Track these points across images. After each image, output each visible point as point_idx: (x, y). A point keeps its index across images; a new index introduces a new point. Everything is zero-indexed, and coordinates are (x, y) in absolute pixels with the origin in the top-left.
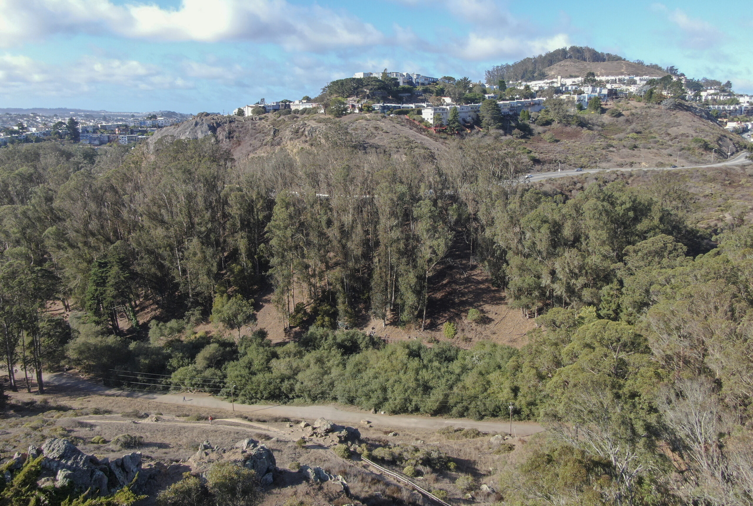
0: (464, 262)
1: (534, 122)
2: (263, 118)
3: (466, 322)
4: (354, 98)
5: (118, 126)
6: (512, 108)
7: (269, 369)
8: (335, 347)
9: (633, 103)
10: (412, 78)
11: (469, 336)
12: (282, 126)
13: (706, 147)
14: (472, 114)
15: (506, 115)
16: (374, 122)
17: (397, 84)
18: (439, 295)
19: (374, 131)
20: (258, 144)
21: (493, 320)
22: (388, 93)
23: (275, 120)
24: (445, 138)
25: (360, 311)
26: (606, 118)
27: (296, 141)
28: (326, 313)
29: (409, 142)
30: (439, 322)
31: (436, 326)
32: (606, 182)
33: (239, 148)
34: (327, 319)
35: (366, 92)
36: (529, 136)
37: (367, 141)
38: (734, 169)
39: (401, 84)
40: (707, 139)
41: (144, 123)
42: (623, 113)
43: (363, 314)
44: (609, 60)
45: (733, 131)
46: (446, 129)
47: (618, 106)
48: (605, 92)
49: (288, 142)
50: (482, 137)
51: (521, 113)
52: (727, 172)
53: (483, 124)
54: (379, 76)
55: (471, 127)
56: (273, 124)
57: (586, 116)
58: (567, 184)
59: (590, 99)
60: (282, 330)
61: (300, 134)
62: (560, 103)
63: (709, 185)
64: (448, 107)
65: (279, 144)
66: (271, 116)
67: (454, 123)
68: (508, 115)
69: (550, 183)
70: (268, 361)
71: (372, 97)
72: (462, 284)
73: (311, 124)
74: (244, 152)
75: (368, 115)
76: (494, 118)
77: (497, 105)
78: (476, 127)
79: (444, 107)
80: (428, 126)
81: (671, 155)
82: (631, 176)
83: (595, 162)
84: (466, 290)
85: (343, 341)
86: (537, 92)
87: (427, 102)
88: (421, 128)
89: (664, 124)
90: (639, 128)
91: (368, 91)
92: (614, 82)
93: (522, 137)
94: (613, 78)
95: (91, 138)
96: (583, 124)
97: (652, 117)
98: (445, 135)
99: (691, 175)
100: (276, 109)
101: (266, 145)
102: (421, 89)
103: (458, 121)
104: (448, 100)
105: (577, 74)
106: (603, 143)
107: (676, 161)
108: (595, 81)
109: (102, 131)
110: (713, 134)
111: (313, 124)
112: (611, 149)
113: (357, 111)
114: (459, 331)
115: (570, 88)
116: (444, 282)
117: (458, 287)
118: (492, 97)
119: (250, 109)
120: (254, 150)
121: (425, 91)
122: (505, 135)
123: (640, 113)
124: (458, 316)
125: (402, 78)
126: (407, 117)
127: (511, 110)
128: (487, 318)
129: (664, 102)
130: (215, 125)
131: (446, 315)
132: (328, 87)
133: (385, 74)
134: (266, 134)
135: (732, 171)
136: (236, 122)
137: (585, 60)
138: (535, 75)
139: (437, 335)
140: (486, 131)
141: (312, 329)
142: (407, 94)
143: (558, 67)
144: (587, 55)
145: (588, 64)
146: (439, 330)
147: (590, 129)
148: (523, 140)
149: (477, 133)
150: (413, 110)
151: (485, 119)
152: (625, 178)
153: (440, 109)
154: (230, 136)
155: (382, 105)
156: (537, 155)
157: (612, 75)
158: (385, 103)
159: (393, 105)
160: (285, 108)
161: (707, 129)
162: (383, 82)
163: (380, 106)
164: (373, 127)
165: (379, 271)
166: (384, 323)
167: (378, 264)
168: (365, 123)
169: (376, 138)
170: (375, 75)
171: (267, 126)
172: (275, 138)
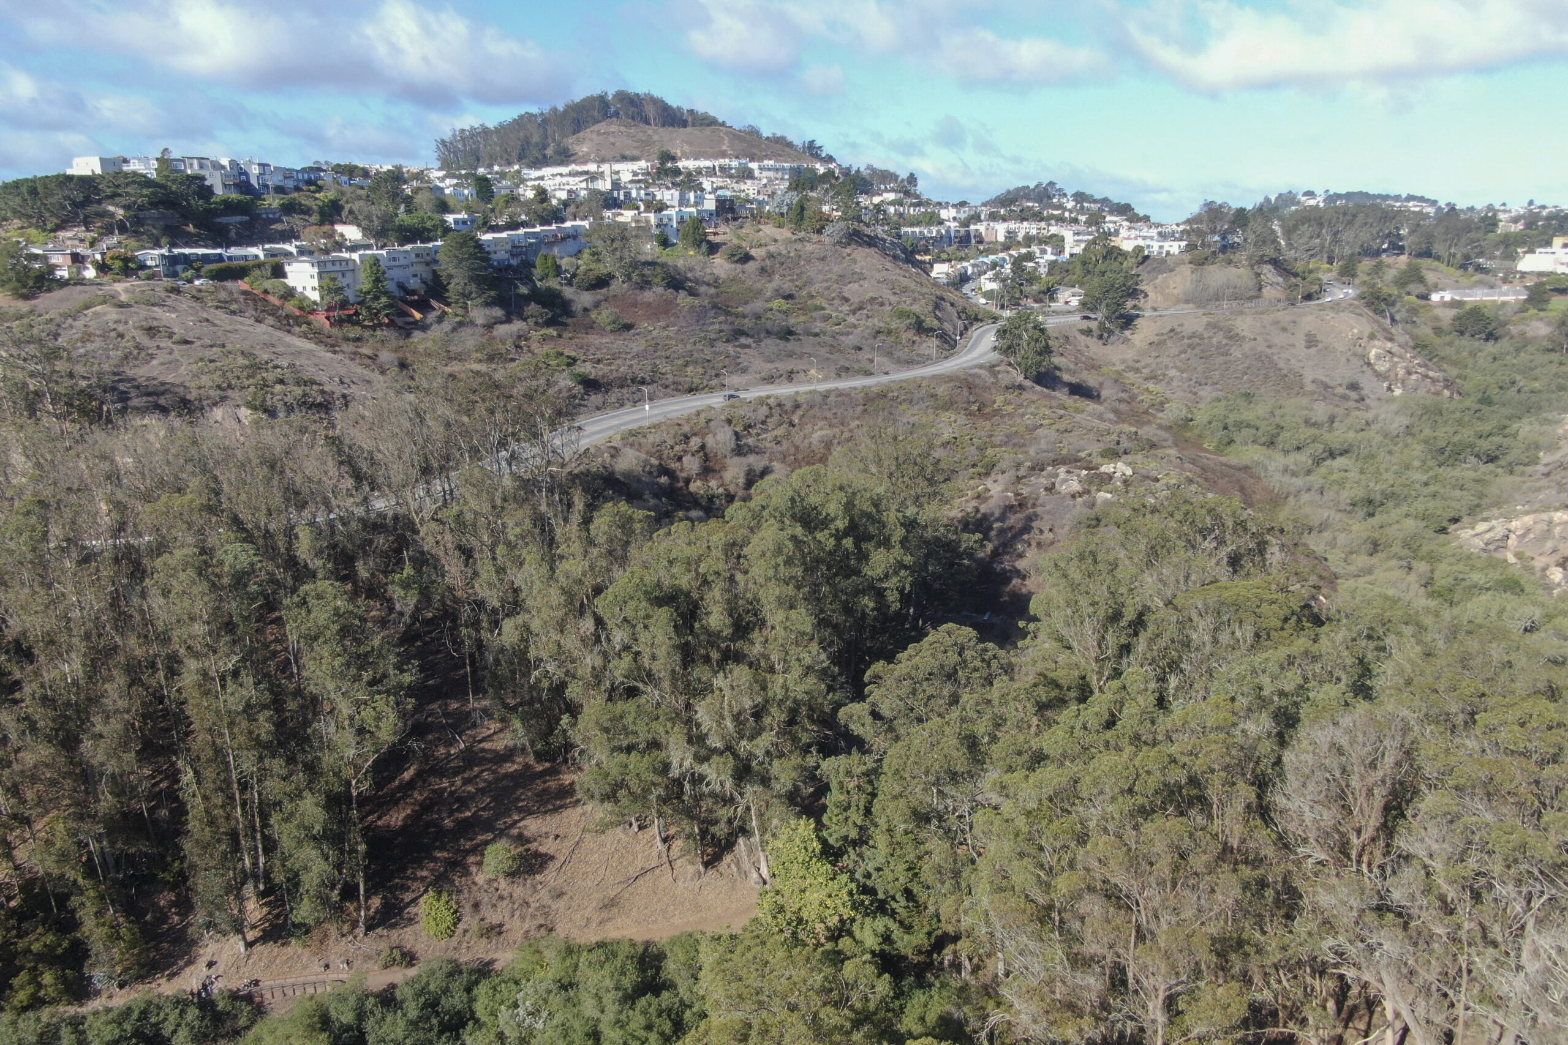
0: (454, 705)
1: (570, 283)
3: (480, 879)
4: (80, 231)
6: (515, 249)
9: (768, 230)
10: (246, 174)
11: (494, 918)
13: (920, 328)
14: (420, 269)
15: (504, 268)
16: (143, 312)
17: (206, 192)
18: (396, 818)
19: (145, 341)
21: (552, 858)
22: (183, 216)
24: (358, 339)
26: (720, 265)
28: (45, 958)
29: (256, 367)
30: (408, 897)
31: (401, 910)
32: (750, 426)
34: (48, 976)
35: (112, 215)
36: (564, 319)
37: (128, 371)
38: (979, 377)
39: (219, 191)
40: (916, 308)
42: (753, 252)
43: (172, 928)
44: (694, 125)
45: (948, 284)
46: (357, 314)
47: (739, 237)
48: (710, 204)
50: (454, 330)
51: (538, 262)
52: (966, 383)
53: (452, 295)
54: (148, 168)
55: (423, 306)
57: (680, 263)
58: (670, 442)
59: (681, 221)
62: (621, 236)
63: (946, 416)
64: (355, 256)
67: (376, 298)
68: (509, 267)
69: (632, 445)
71: (132, 227)
72: (457, 772)
75: (122, 288)
76: (477, 280)
77: (479, 245)
78: (434, 303)
79: (346, 255)
80: (307, 309)
81: (860, 349)
82: (797, 406)
83: (717, 375)
84: (470, 788)
86: (566, 204)
87: (297, 238)
88: (287, 316)
89: (834, 277)
90: (787, 287)
91: (121, 212)
92: (711, 172)
93: (549, 323)
94: (708, 163)
96: (676, 282)
97: (809, 261)
98: (354, 332)
99: (908, 397)
102: (276, 204)
103: (386, 293)
104: (351, 233)
105: (636, 153)
106: (724, 327)
107: (871, 361)
108: (677, 172)
110: (923, 295)
112: (743, 340)
113: (90, 273)
114: (467, 909)
115: (634, 194)
116: (407, 775)
117: (445, 784)
118: (464, 222)
121: (289, 208)
122: (508, 321)
123: (784, 252)
124: (458, 865)
125: (217, 174)
126: (243, 285)
127: (513, 255)
128: (536, 855)
129: (828, 230)
131: (425, 873)
133: (164, 162)
135: (977, 381)
137: (647, 123)
138: (549, 152)
139: (407, 937)
140: (460, 311)
142: (238, 218)
143: (594, 136)
144: (651, 111)
145: (656, 132)
146: (411, 921)
147: (692, 293)
148: (552, 331)
149: (440, 319)
150: (260, 265)
151: (454, 281)
152: (786, 412)
153: (333, 263)
155: (164, 251)
156: (586, 369)
157: (707, 158)
158: (173, 245)
159: (201, 251)
161: (912, 285)
162: (163, 187)
163: (163, 256)
164: (142, 328)
165: (202, 807)
166: (241, 944)
167: (195, 786)
168: (114, 317)
169: (154, 362)
170: (135, 166)
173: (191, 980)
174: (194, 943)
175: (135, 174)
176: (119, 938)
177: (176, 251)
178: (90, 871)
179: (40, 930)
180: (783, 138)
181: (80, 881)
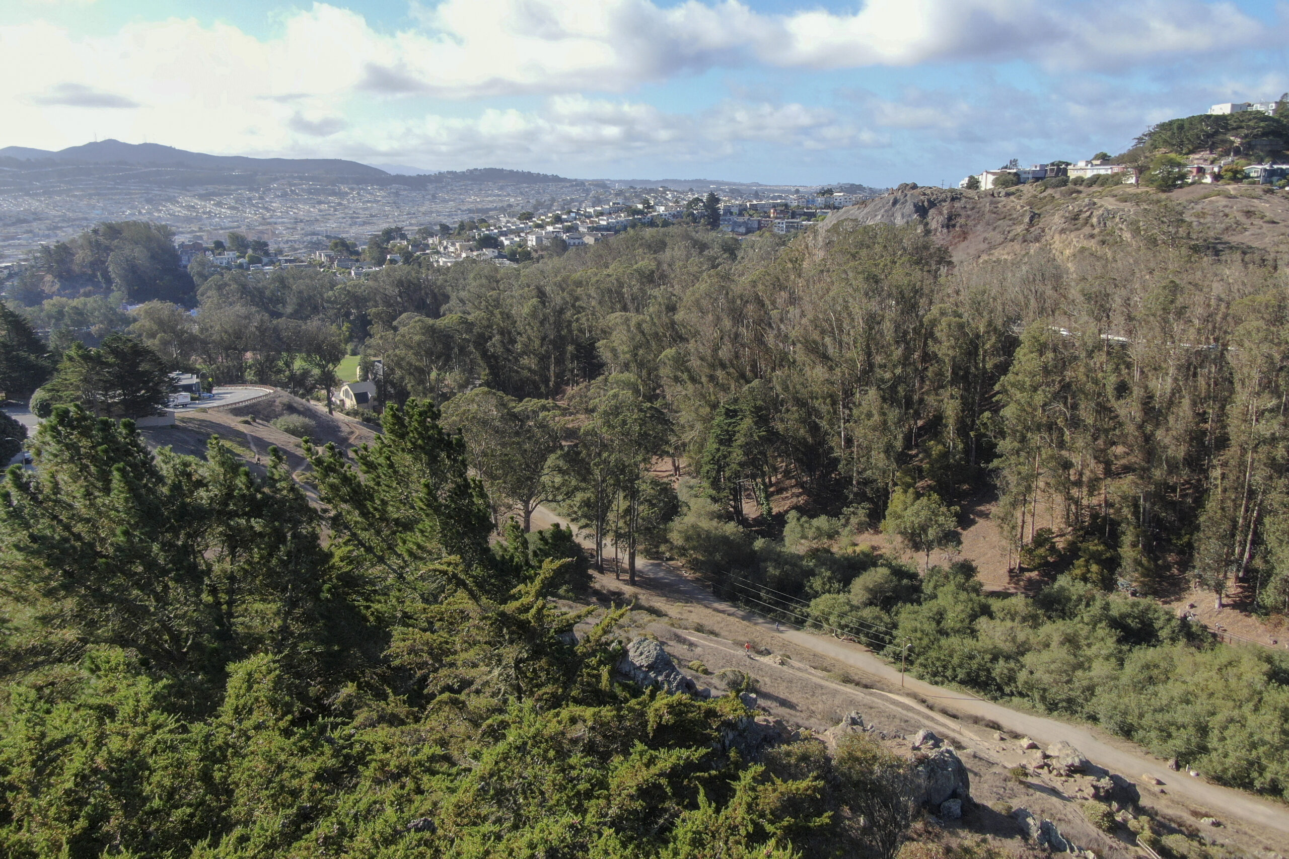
2: (1013, 194)
4: (1206, 154)
5: (774, 206)
7: (973, 633)
8: (1104, 624)
12: (1048, 207)
16: (1245, 201)
19: (1243, 220)
20: (999, 238)
23: (1035, 196)
25: (1168, 567)
27: (1073, 235)
28: (1095, 557)
33: (964, 245)
34: (1094, 568)
35: (1233, 142)
37: (1226, 238)
41: (813, 201)
43: (1172, 575)
49: (1057, 237)
54: (1268, 108)
56: (1030, 204)
60: (1004, 571)
61: (1081, 221)
65: (1037, 239)
66: (1028, 190)
70: (974, 617)
71: (1247, 151)
73: (1106, 205)
74: (972, 251)
75: (1232, 188)
85: (1124, 616)
91: (1238, 140)
95: (735, 222)
100: (1038, 177)
101: (1012, 240)
109: (751, 212)
111: (1110, 203)
113: (1208, 180)
119: (991, 178)
120: (990, 249)
130: (926, 204)
132: (1150, 135)
133: (1282, 104)
134: (1015, 222)
136: (964, 200)
141: (1063, 581)
154: (949, 223)
155: (1267, 167)
158: (1274, 163)
160: (1057, 175)
162: (1278, 121)
163: (1265, 170)
164: (1243, 211)
165: (1220, 496)
166: (1217, 602)
167: (1219, 481)
168: (1224, 203)
169: (1247, 233)
170: (1258, 107)
171: (1018, 207)
172: (1032, 229)
173: (1178, 609)
174: (1185, 589)
175: (1258, 112)
176: (1140, 564)
177: (1275, 167)
178: (1136, 514)
179: (1096, 542)
181: (1129, 517)
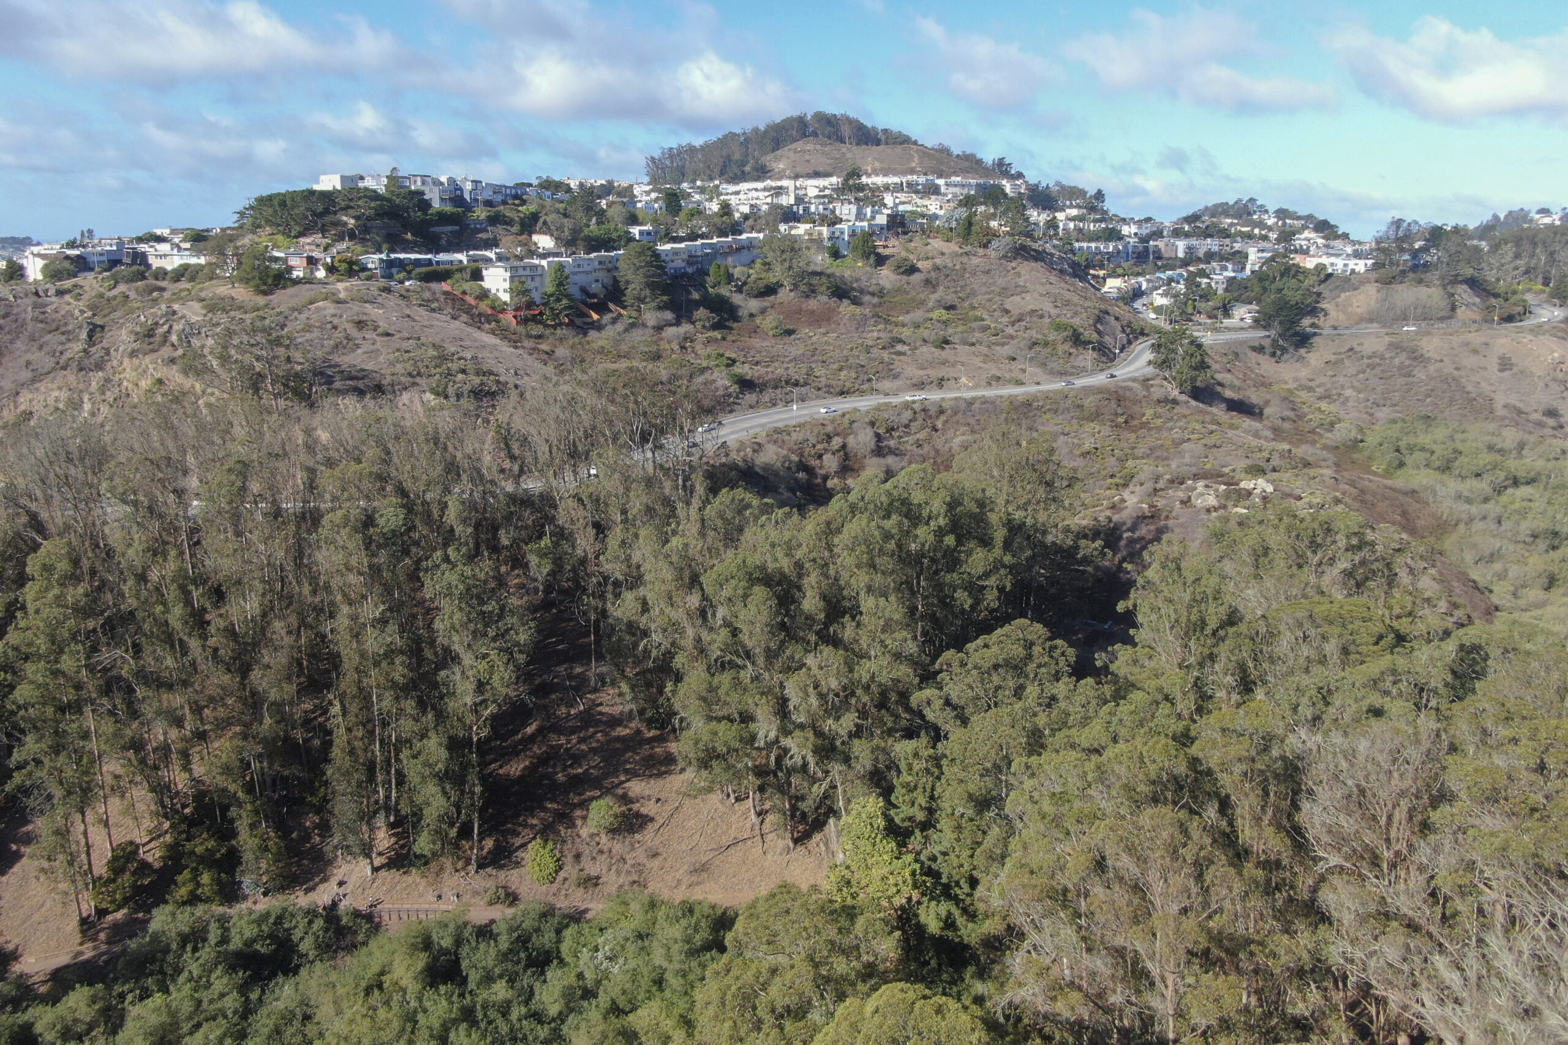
0: (578, 670)
1: (740, 290)
2: (70, 291)
3: (584, 832)
4: (318, 238)
6: (692, 259)
9: (937, 244)
10: (461, 189)
11: (592, 870)
12: (118, 314)
13: (1077, 340)
14: (601, 275)
15: (679, 276)
16: (356, 307)
17: (425, 205)
18: (516, 768)
19: (353, 332)
20: (48, 362)
21: (652, 820)
22: (404, 226)
23: (101, 296)
24: (540, 337)
25: (306, 837)
26: (886, 276)
27: (147, 359)
28: (208, 861)
29: (443, 358)
30: (518, 841)
31: (511, 853)
32: (893, 429)
34: (206, 877)
35: (346, 224)
36: (730, 324)
37: (336, 359)
38: (1131, 390)
39: (436, 204)
40: (1076, 322)
42: (920, 265)
43: (313, 847)
44: (887, 143)
45: (1117, 299)
46: (541, 314)
47: (908, 250)
48: (882, 220)
49: (126, 362)
50: (626, 330)
51: (712, 270)
53: (628, 299)
54: (377, 184)
55: (601, 308)
56: (92, 308)
57: (847, 274)
58: (813, 440)
59: (853, 234)
60: (73, 924)
61: (158, 339)
62: (792, 247)
63: (1090, 427)
64: (544, 263)
65: (99, 366)
66: (93, 282)
67: (558, 300)
68: (685, 275)
69: (775, 442)
71: (360, 235)
72: (574, 731)
73: (189, 314)
75: (342, 287)
76: (652, 286)
77: (656, 255)
78: (612, 306)
79: (536, 261)
80: (499, 308)
81: (1014, 359)
82: (942, 412)
83: (869, 380)
84: (584, 747)
86: (746, 217)
87: (497, 246)
88: (480, 315)
89: (998, 290)
90: (951, 298)
91: (352, 221)
92: (899, 188)
93: (715, 327)
94: (896, 180)
96: (841, 292)
97: (973, 274)
98: (536, 330)
99: (1054, 407)
100: (116, 260)
101: (64, 368)
102: (483, 216)
103: (568, 296)
104: (544, 242)
105: (829, 169)
106: (882, 335)
107: (1024, 371)
108: (861, 188)
110: (1085, 309)
111: (194, 313)
112: (900, 347)
113: (321, 274)
114: (569, 859)
115: (813, 209)
116: (530, 730)
117: (563, 741)
118: (649, 233)
119: (42, 264)
120: (33, 381)
121: (495, 220)
122: (678, 323)
123: (950, 265)
124: (565, 817)
125: (436, 189)
126: (445, 286)
127: (689, 264)
128: (638, 815)
129: (995, 244)
131: (535, 821)
132: (251, 208)
133: (393, 179)
134: (70, 336)
135: (1128, 394)
137: (843, 141)
138: (747, 169)
139: (512, 878)
140: (634, 314)
141: (159, 919)
142: (450, 228)
143: (791, 154)
144: (846, 131)
145: (849, 150)
146: (518, 864)
147: (856, 302)
148: (717, 334)
149: (614, 321)
150: (462, 269)
151: (631, 287)
152: (930, 417)
153: (524, 268)
155: (383, 256)
156: (744, 370)
157: (895, 175)
158: (392, 250)
159: (413, 256)
160: (134, 263)
161: (1076, 299)
162: (389, 200)
163: (381, 260)
164: (353, 322)
165: (345, 738)
166: (369, 867)
167: (340, 719)
168: (332, 311)
169: (359, 351)
170: (369, 183)
171: (77, 312)
172: (93, 350)
173: (323, 895)
174: (330, 862)
175: (366, 189)
176: (266, 849)
177: (393, 256)
178: (249, 788)
179: (205, 835)
180: (973, 156)
181: (240, 794)
